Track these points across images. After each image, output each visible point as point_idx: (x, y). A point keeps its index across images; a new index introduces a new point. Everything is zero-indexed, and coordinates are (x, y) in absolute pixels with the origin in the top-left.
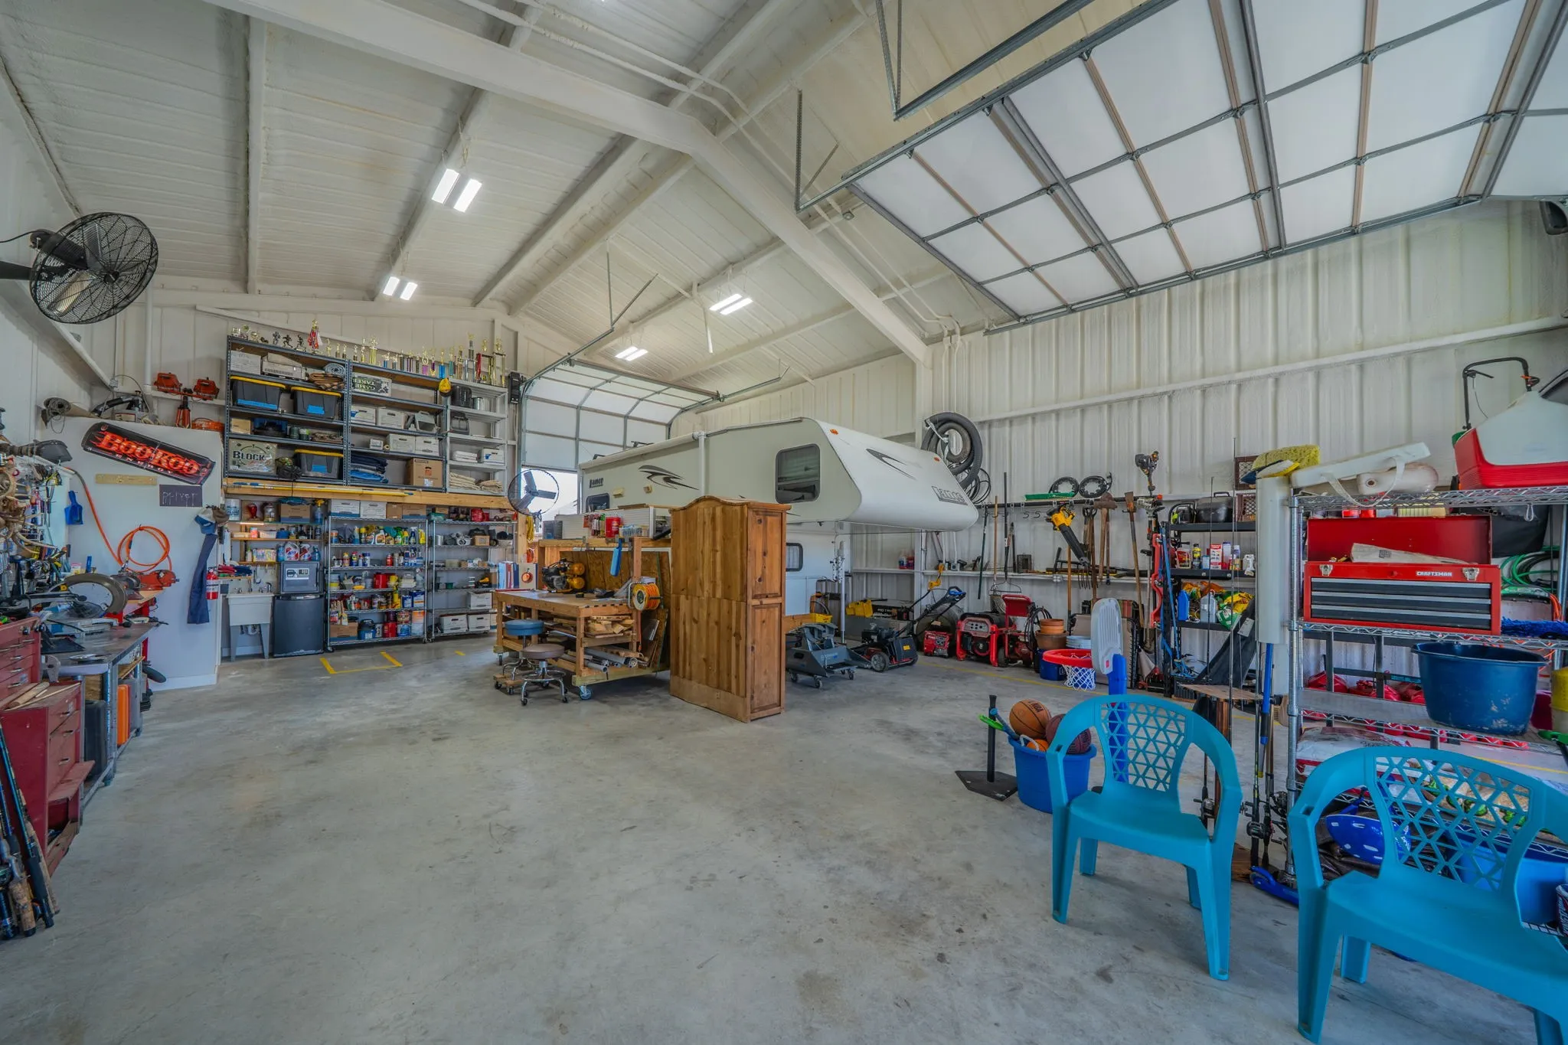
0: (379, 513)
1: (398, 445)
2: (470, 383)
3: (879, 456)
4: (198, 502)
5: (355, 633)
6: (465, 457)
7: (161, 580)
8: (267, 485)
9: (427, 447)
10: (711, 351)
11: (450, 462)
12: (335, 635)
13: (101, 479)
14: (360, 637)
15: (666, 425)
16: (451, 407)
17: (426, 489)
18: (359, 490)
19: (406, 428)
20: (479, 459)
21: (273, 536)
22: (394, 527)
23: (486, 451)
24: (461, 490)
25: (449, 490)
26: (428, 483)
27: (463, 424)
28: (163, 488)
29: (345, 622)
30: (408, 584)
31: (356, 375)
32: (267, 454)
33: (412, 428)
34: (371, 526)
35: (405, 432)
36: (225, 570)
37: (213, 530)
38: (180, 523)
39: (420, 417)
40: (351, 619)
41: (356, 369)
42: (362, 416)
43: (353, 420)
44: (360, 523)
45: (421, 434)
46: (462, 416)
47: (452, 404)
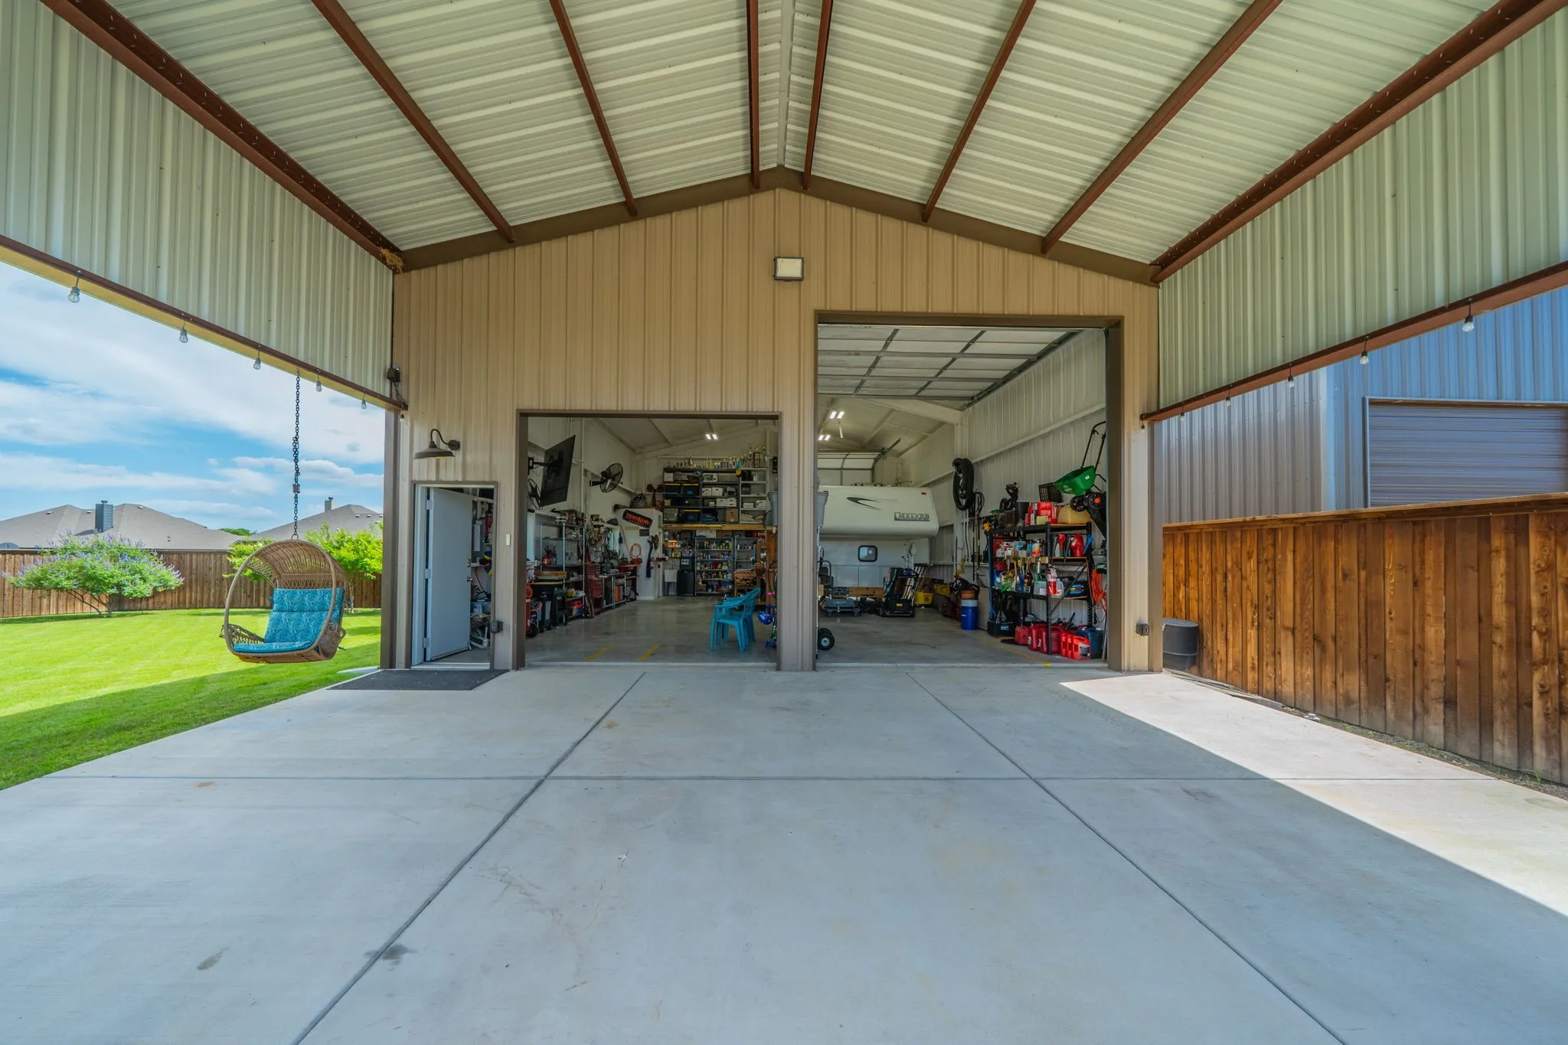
0: (713, 535)
1: (721, 503)
2: (751, 468)
3: (855, 500)
4: (648, 535)
5: (705, 589)
6: (748, 506)
7: (639, 561)
8: (674, 526)
9: (731, 503)
10: (842, 437)
11: (741, 509)
12: (698, 589)
13: (627, 528)
14: (707, 591)
15: (871, 469)
16: (741, 482)
17: (731, 523)
18: (704, 525)
19: (723, 495)
20: (755, 506)
21: (679, 546)
22: (720, 542)
23: (758, 502)
24: (747, 523)
25: (741, 522)
26: (732, 520)
27: (748, 489)
28: (641, 530)
29: (700, 583)
30: (725, 568)
31: (704, 474)
32: (674, 513)
33: (726, 494)
34: (711, 541)
35: (723, 497)
36: (659, 559)
37: (654, 542)
38: (644, 541)
39: (729, 489)
40: (703, 582)
41: (705, 472)
42: (707, 492)
43: (703, 495)
44: (707, 539)
45: (729, 497)
46: (748, 486)
47: (742, 480)
